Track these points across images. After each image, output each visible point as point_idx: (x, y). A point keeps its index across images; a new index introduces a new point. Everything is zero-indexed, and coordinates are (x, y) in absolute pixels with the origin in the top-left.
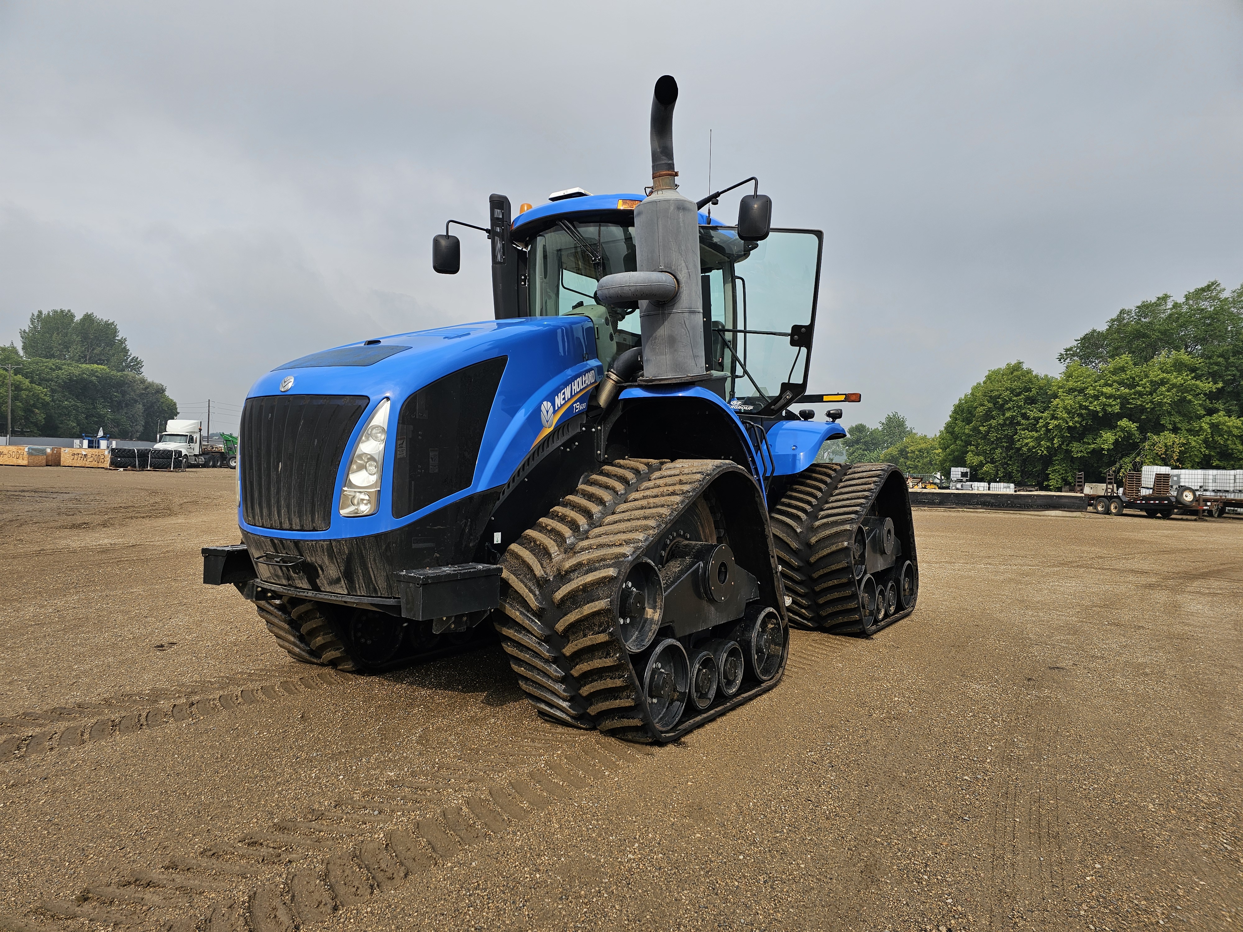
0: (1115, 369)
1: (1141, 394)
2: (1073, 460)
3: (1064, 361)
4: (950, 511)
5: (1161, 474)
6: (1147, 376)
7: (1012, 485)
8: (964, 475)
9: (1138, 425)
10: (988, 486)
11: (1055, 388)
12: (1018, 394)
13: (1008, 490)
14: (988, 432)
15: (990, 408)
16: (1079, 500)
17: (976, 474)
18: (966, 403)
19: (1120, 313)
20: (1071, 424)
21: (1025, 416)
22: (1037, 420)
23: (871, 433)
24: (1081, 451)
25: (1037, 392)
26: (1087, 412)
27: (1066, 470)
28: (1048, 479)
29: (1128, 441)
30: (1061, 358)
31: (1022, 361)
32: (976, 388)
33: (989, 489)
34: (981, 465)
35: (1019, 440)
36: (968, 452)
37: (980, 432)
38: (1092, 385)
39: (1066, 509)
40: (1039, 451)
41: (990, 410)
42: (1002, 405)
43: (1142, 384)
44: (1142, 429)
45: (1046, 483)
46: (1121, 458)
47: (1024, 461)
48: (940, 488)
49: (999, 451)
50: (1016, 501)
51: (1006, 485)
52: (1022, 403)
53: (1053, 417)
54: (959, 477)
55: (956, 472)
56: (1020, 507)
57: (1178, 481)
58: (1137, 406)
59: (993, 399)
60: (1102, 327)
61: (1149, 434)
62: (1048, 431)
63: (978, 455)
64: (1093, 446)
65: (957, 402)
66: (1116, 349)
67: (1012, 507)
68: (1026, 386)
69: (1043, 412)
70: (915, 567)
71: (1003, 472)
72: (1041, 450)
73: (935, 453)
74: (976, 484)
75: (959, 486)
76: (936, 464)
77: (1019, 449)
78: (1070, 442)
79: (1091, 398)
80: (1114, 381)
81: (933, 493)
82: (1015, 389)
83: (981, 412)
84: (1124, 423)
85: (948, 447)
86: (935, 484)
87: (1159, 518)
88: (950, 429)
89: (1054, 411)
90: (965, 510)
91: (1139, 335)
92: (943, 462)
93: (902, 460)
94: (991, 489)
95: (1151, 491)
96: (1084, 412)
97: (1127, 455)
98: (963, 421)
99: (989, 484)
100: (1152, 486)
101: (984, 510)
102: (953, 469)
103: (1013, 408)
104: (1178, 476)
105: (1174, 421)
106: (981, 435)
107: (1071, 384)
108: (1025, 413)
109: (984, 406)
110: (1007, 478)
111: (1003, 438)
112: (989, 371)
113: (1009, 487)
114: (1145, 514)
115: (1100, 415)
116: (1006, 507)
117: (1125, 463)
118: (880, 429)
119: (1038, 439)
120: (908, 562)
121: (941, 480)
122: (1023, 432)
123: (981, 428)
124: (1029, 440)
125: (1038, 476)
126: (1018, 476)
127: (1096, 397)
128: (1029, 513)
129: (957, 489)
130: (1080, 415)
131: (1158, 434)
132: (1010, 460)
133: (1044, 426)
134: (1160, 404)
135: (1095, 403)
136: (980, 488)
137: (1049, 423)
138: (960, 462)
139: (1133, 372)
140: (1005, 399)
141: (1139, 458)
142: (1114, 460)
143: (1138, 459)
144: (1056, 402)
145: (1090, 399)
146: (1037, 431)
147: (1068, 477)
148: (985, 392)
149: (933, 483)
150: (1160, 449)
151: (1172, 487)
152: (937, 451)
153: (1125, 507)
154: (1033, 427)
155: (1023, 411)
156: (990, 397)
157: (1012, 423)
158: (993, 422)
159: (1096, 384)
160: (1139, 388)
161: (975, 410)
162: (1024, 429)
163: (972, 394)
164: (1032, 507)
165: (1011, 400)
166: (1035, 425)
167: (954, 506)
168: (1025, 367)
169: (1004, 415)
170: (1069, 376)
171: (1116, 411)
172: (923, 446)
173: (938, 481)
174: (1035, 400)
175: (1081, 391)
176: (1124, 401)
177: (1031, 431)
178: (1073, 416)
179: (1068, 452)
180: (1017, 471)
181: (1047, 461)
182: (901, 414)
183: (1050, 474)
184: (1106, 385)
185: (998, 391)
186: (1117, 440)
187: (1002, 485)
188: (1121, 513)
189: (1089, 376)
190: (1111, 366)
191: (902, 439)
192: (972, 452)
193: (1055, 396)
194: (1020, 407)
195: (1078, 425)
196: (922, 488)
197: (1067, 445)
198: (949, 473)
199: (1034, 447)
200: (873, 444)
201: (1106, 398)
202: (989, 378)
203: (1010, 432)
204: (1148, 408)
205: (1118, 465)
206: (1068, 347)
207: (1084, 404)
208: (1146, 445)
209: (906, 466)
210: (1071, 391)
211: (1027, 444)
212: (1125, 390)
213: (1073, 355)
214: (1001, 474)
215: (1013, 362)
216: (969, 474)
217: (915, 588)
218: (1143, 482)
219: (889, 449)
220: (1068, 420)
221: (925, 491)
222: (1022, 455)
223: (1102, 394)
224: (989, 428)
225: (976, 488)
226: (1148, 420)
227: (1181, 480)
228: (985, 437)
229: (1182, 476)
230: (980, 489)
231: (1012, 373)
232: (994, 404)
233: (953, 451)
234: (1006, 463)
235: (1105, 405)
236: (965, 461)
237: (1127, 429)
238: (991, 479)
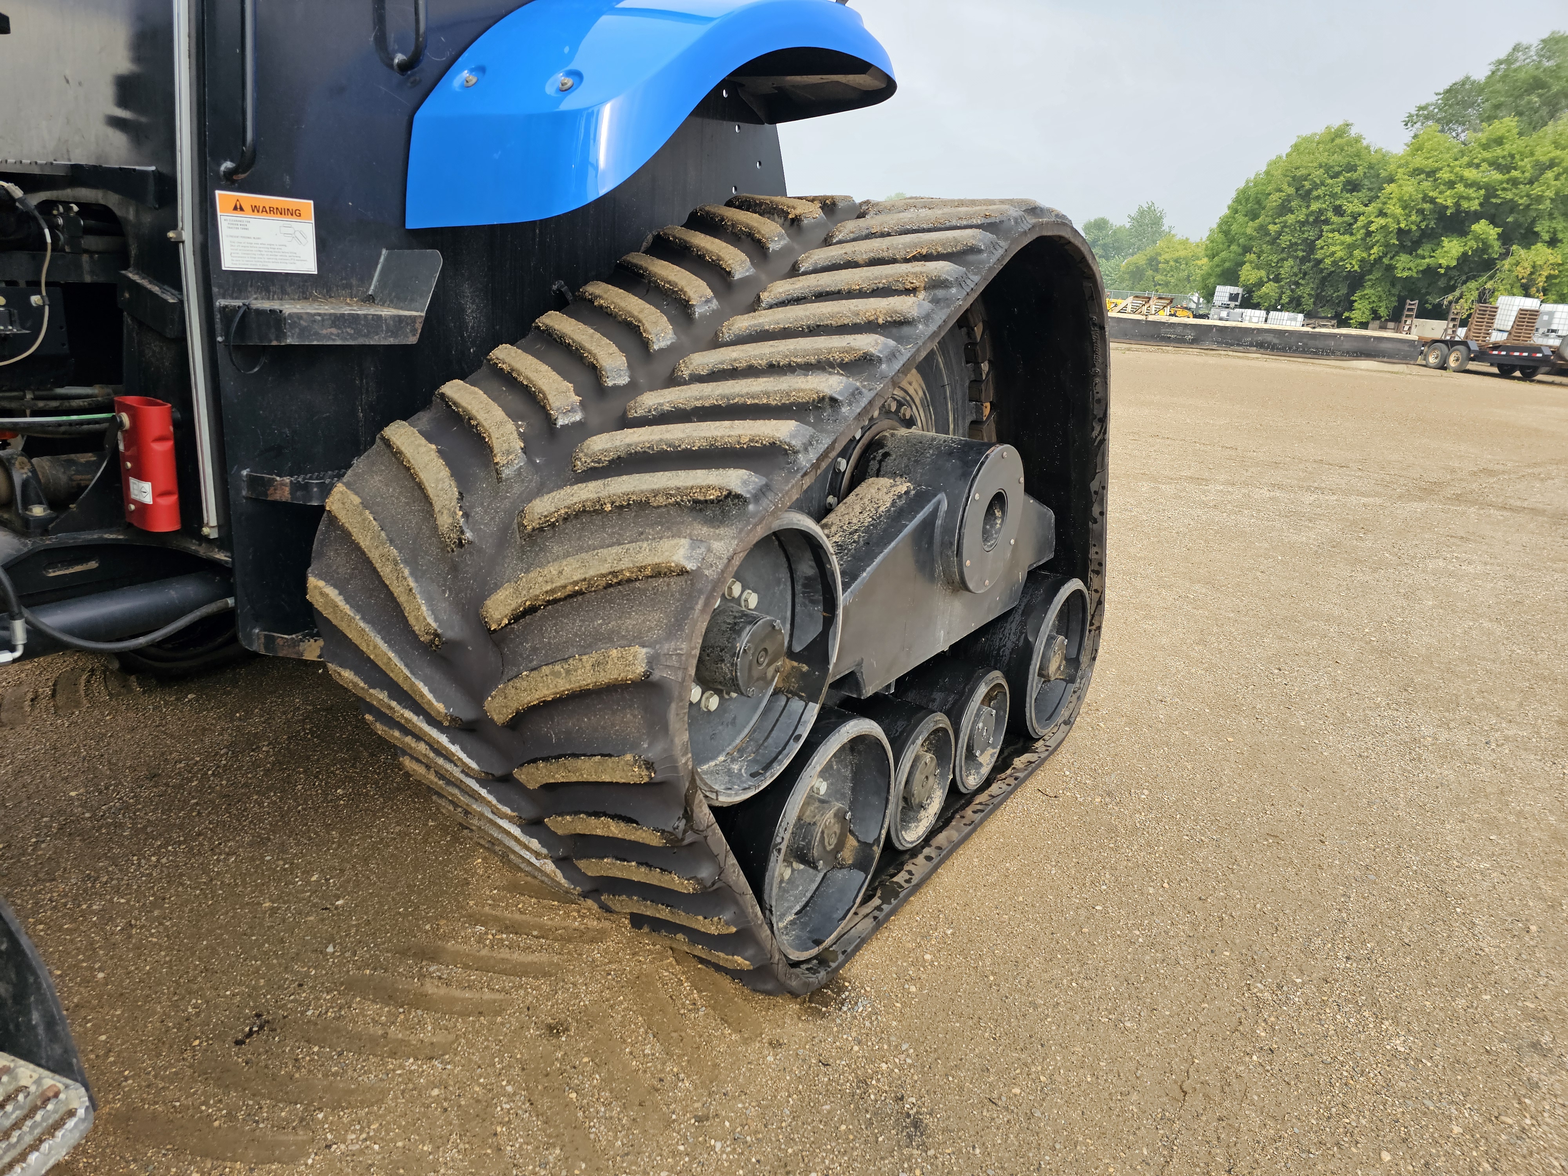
0: (1488, 140)
1: (1515, 182)
2: (1394, 280)
3: (1412, 126)
4: (1206, 354)
5: (1527, 311)
6: (1532, 154)
7: (1301, 317)
8: (1233, 297)
9: (1499, 230)
10: (1265, 315)
11: (1392, 167)
12: (1336, 175)
13: (1293, 323)
14: (1279, 234)
15: (1289, 195)
16: (1409, 346)
17: (1250, 297)
18: (1255, 186)
19: (1514, 49)
20: (1402, 226)
21: (1338, 211)
22: (1355, 217)
23: (1115, 232)
24: (1410, 269)
25: (1365, 173)
26: (1432, 206)
27: (1380, 297)
28: (1351, 309)
29: (1480, 257)
30: (1409, 122)
31: (1350, 122)
32: (1273, 164)
33: (1266, 321)
34: (1260, 284)
35: (1322, 248)
36: (1244, 263)
37: (1267, 233)
38: (1449, 166)
39: (1385, 359)
40: (1348, 266)
41: (1288, 199)
42: (1309, 192)
43: (1521, 167)
44: (1506, 239)
45: (1346, 314)
46: (1465, 282)
47: (1324, 280)
48: (1195, 316)
49: (1290, 262)
50: (1311, 343)
51: (1292, 314)
52: (1338, 190)
53: (1382, 214)
54: (1226, 300)
55: (1223, 293)
56: (1315, 353)
57: (1550, 322)
58: (1506, 202)
59: (1297, 182)
60: (1480, 74)
61: (1514, 247)
62: (1369, 234)
63: (1258, 269)
64: (1427, 260)
65: (1242, 185)
66: (1497, 107)
67: (1304, 352)
68: (1349, 163)
69: (1366, 205)
70: (1095, 596)
71: (1289, 297)
72: (1351, 264)
73: (1197, 265)
74: (1248, 312)
75: (1224, 314)
76: (1195, 280)
77: (1319, 262)
78: (1397, 254)
79: (1444, 185)
80: (1484, 160)
81: (1186, 325)
82: (1332, 167)
83: (1276, 201)
84: (1482, 227)
85: (1217, 254)
86: (1190, 309)
87: (1518, 379)
88: (1225, 229)
89: (1385, 203)
90: (1231, 353)
91: (1537, 84)
92: (1204, 279)
93: (1150, 273)
94: (1269, 321)
95: (1505, 335)
96: (1427, 206)
97: (1474, 278)
98: (1246, 216)
99: (1268, 314)
100: (1509, 328)
101: (1259, 356)
102: (1219, 288)
103: (1324, 197)
104: (1551, 314)
105: (1554, 228)
106: (1268, 238)
107: (1419, 161)
108: (1340, 206)
109: (1282, 191)
110: (1295, 305)
111: (1301, 244)
112: (1298, 137)
113: (1295, 319)
114: (1495, 370)
115: (1448, 213)
116: (1295, 351)
117: (1470, 290)
118: (1128, 226)
119: (1351, 247)
120: (1075, 584)
121: (1198, 304)
122: (1331, 235)
123: (1271, 227)
124: (1338, 248)
125: (1338, 304)
126: (1308, 303)
127: (1451, 184)
128: (1328, 362)
129: (1221, 319)
130: (1421, 212)
131: (1527, 246)
132: (1303, 278)
133: (1363, 227)
134: (1539, 199)
135: (1448, 193)
136: (1253, 319)
137: (1373, 222)
138: (1230, 277)
139: (1515, 146)
140: (1315, 182)
141: (1491, 282)
142: (1454, 284)
143: (1489, 285)
144: (1389, 188)
145: (1442, 187)
146: (1352, 234)
147: (1380, 307)
148: (1287, 170)
149: (1186, 308)
150: (1522, 271)
151: (1537, 330)
152: (1199, 263)
153: (1473, 359)
154: (1348, 229)
155: (1338, 203)
156: (1294, 178)
157: (1319, 220)
158: (1290, 218)
159: (1457, 163)
160: (1514, 173)
161: (1267, 198)
162: (1333, 231)
163: (1267, 173)
164: (1333, 353)
165: (1323, 184)
166: (1351, 225)
167: (1214, 347)
168: (1353, 132)
169: (1308, 207)
170: (1417, 147)
171: (1473, 209)
172: (1182, 253)
173: (1193, 306)
174: (1359, 185)
175: (1431, 174)
176: (1490, 191)
177: (1343, 234)
178: (1410, 212)
179: (1390, 268)
180: (1309, 295)
181: (1356, 281)
182: (1159, 206)
183: (1356, 301)
184: (1470, 165)
185: (1306, 168)
186: (1465, 254)
187: (1286, 315)
188: (1463, 369)
189: (1448, 149)
190: (1483, 136)
191: (1154, 242)
192: (1251, 262)
193: (1391, 180)
194: (1333, 196)
195: (1414, 228)
196: (1171, 315)
197: (1391, 258)
198: (1212, 294)
199: (1342, 259)
200: (1114, 248)
201: (1467, 186)
202: (1296, 148)
203: (1311, 234)
204: (1521, 204)
205: (1457, 293)
206: (1423, 104)
207: (1431, 194)
208: (1507, 264)
209: (1154, 281)
210: (1416, 172)
211: (1333, 253)
212: (1497, 176)
213: (1427, 118)
214: (1285, 299)
215: (1336, 123)
216: (1240, 296)
217: (1084, 659)
218: (1496, 321)
219: (1135, 256)
220: (1401, 218)
221: (1174, 320)
222: (1322, 271)
223: (1462, 179)
224: (1283, 227)
225: (1248, 318)
226: (1517, 225)
227: (1556, 321)
228: (1273, 242)
229: (1557, 315)
230: (1255, 320)
231: (1333, 140)
232: (1297, 190)
233: (1224, 261)
234: (1297, 284)
235: (1461, 197)
236: (1238, 277)
237: (1483, 236)
238: (1270, 305)
